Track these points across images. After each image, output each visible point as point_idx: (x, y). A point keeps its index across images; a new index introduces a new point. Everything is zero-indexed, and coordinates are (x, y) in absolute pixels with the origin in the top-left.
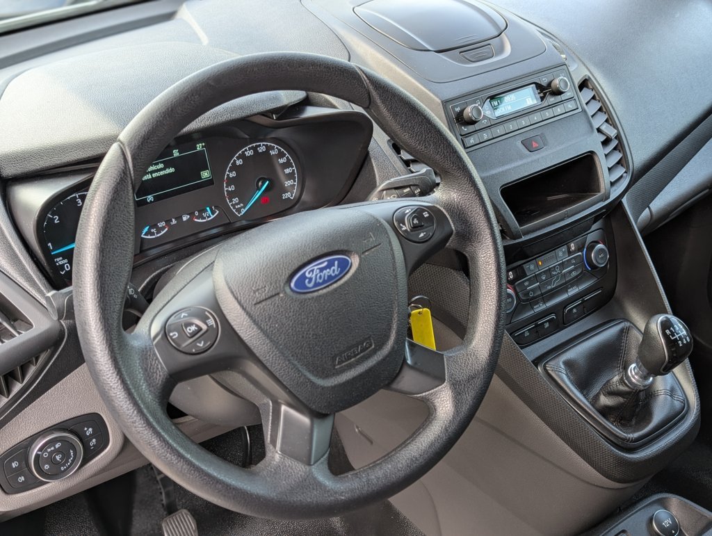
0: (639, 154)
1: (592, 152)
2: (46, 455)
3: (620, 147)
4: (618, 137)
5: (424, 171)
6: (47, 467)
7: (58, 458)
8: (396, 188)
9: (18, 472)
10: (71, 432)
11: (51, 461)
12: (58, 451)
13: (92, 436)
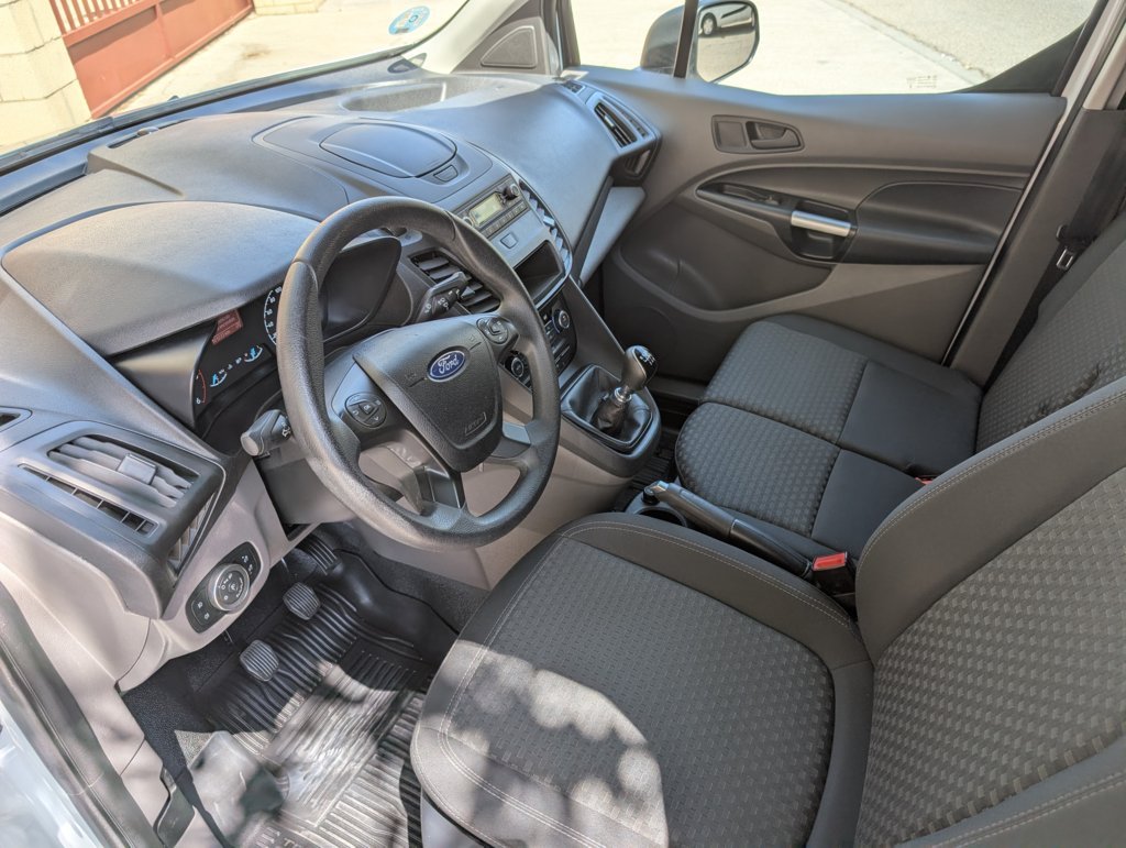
0: (572, 235)
1: (547, 241)
2: (223, 587)
3: (560, 234)
4: (556, 226)
5: (456, 275)
6: (226, 598)
7: (233, 587)
8: (442, 293)
9: (203, 610)
10: (234, 562)
11: (227, 592)
12: (231, 581)
13: (249, 563)
